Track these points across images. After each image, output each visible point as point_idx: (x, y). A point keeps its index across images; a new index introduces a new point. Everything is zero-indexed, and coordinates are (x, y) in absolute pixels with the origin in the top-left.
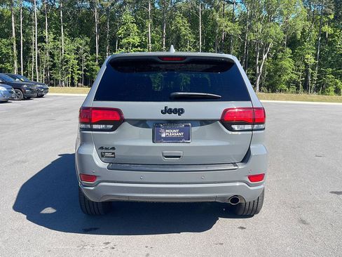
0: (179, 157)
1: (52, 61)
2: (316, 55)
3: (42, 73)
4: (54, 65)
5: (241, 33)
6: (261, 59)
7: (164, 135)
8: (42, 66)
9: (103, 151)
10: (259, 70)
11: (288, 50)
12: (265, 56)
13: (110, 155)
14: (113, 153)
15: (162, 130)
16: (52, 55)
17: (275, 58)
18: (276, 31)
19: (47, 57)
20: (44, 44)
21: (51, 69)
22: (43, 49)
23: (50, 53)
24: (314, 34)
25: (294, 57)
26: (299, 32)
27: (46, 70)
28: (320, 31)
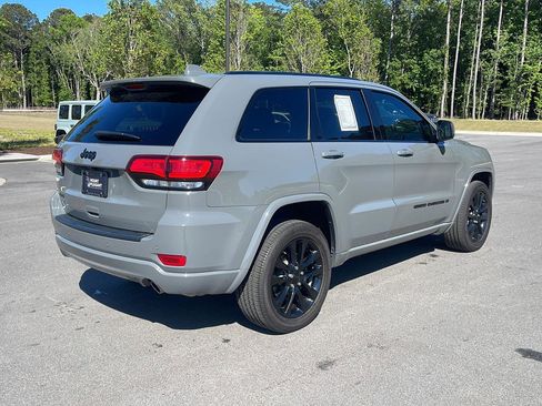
0: (98, 214)
1: (501, 78)
3: (483, 98)
4: (505, 84)
7: (89, 185)
8: (485, 87)
15: (87, 179)
16: (503, 68)
19: (494, 72)
20: (491, 50)
21: (498, 92)
22: (488, 59)
23: (500, 65)
27: (490, 94)
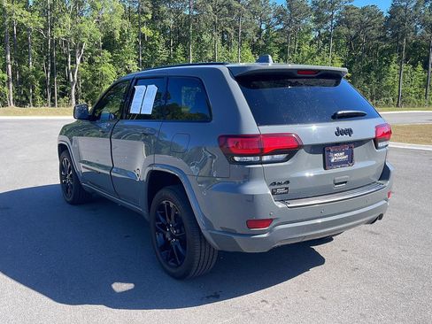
0: (346, 182)
2: (138, 60)
5: (43, 27)
6: (74, 62)
7: (333, 160)
9: (276, 187)
10: (73, 77)
11: (106, 53)
12: (78, 60)
13: (283, 191)
14: (287, 188)
15: (331, 155)
17: (91, 61)
18: (90, 28)
24: (133, 36)
25: (115, 61)
26: (117, 32)
28: (139, 32)
